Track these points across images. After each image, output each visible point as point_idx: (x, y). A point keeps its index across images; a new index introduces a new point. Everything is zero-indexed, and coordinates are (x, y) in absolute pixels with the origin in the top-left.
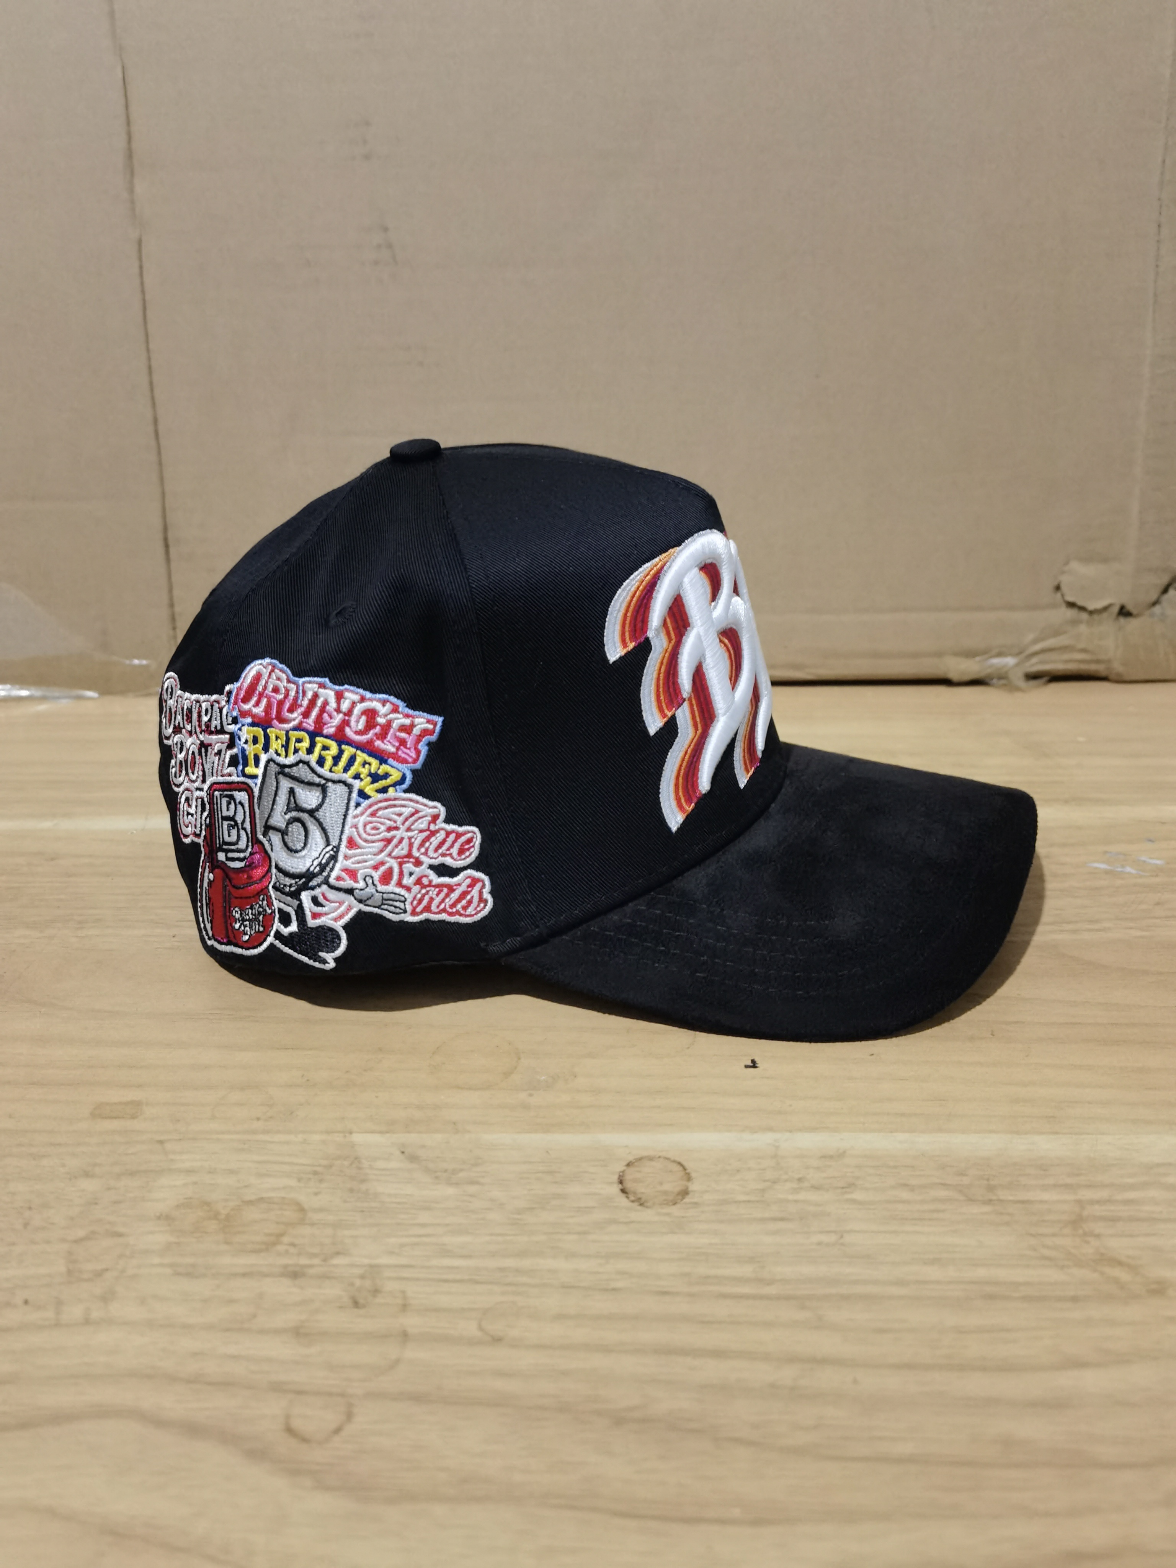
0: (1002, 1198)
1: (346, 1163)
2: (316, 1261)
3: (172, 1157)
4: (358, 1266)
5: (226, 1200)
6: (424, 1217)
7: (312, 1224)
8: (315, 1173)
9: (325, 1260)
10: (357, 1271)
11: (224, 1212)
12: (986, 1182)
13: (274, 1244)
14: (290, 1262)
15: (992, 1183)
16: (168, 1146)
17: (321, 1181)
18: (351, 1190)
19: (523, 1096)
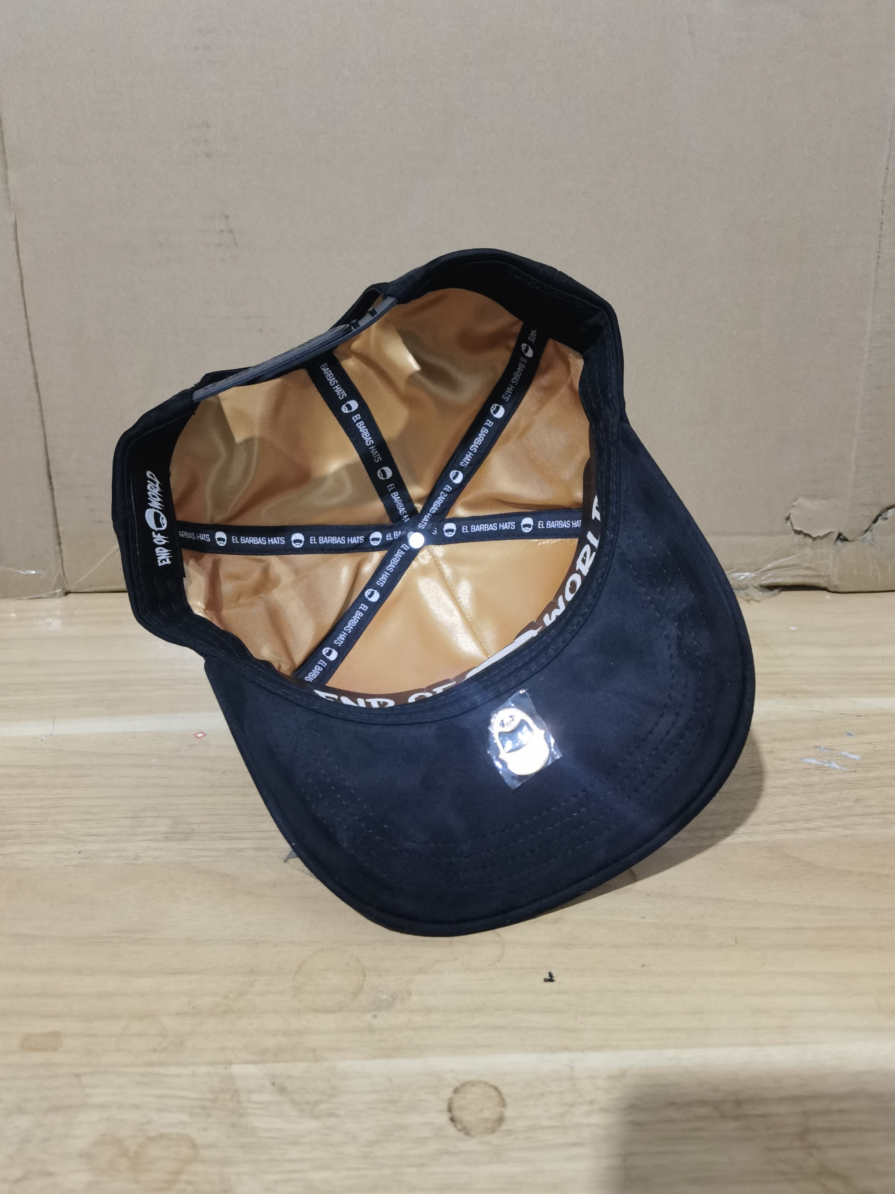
0: (749, 1114)
1: (228, 1096)
3: (87, 1091)
5: (133, 1137)
6: (294, 1152)
7: (204, 1161)
8: (204, 1107)
11: (132, 1149)
12: (734, 1097)
13: (174, 1183)
15: (739, 1098)
16: (84, 1080)
17: (209, 1116)
18: (233, 1126)
19: (368, 1017)
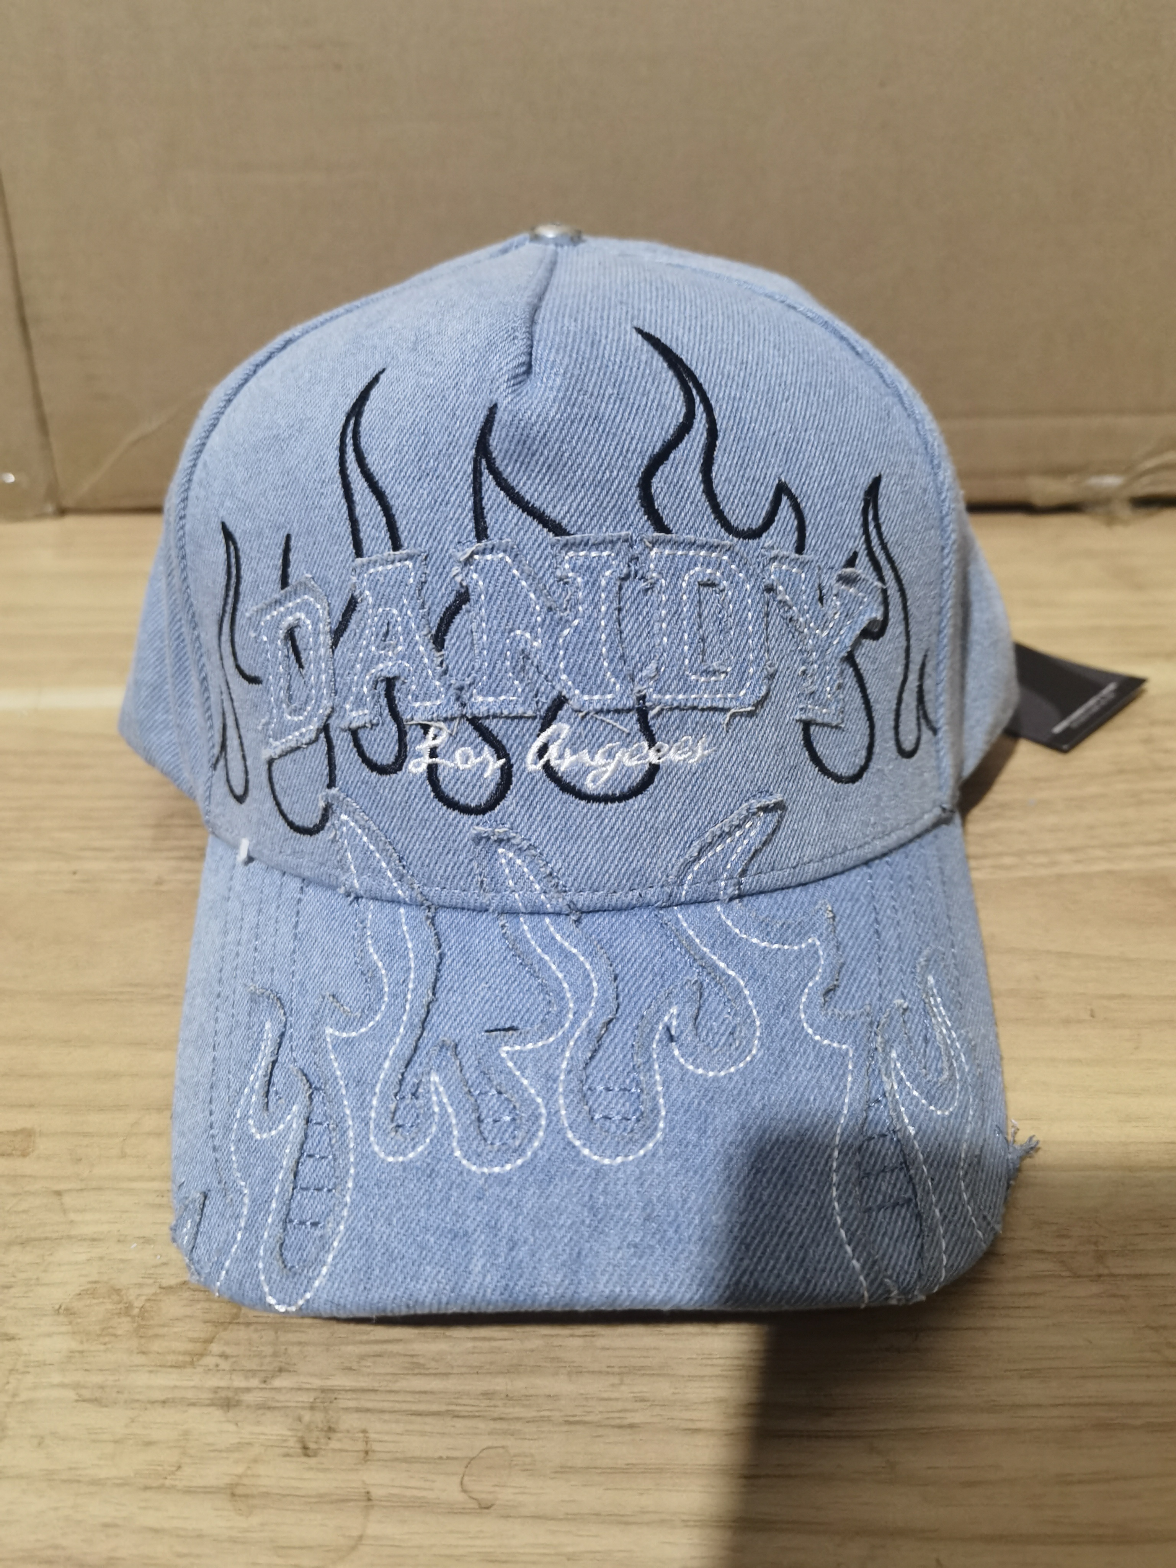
0: (1116, 1271)
2: (255, 1382)
3: (72, 1216)
4: (308, 1389)
5: (141, 1285)
7: (248, 1324)
9: (265, 1382)
10: (307, 1398)
11: (138, 1304)
12: (1093, 1247)
13: (201, 1355)
14: (223, 1384)
15: (1101, 1248)
16: (67, 1200)
